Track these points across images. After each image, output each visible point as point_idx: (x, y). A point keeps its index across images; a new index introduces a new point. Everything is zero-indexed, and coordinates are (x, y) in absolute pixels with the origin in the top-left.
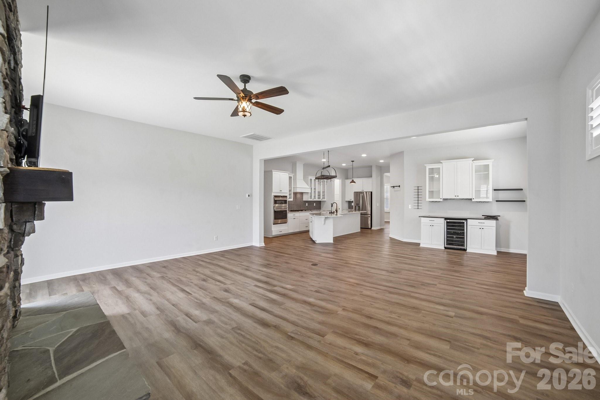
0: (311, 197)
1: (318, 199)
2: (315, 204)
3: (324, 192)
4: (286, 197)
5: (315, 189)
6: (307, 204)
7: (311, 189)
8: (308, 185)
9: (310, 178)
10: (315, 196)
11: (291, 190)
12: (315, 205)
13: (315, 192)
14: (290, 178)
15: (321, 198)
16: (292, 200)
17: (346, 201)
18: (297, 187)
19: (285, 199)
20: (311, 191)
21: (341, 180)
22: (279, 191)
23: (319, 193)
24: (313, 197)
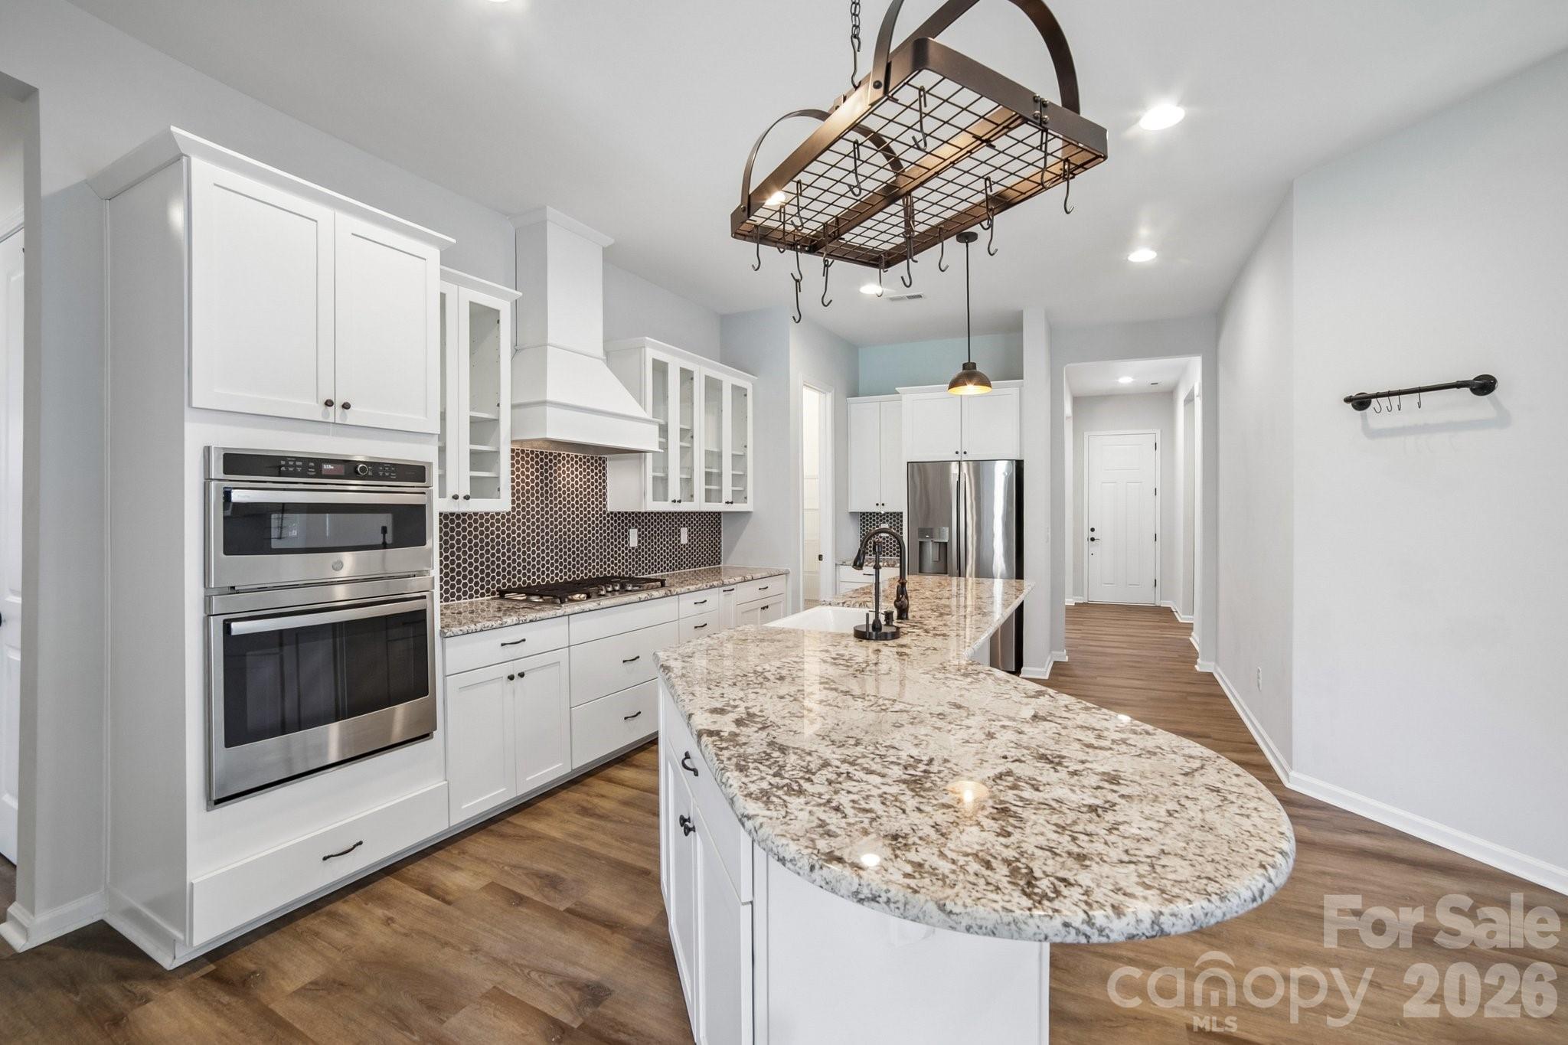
0: (661, 482)
1: (707, 500)
2: (684, 531)
3: (739, 459)
4: (416, 473)
5: (687, 434)
6: (633, 534)
7: (664, 430)
8: (641, 401)
9: (651, 354)
10: (687, 482)
11: (496, 421)
12: (684, 540)
13: (686, 452)
14: (483, 320)
15: (727, 495)
16: (502, 503)
17: (851, 513)
18: (550, 397)
19: (404, 495)
20: (664, 446)
21: (829, 397)
22: (318, 412)
23: (714, 457)
24: (675, 490)
